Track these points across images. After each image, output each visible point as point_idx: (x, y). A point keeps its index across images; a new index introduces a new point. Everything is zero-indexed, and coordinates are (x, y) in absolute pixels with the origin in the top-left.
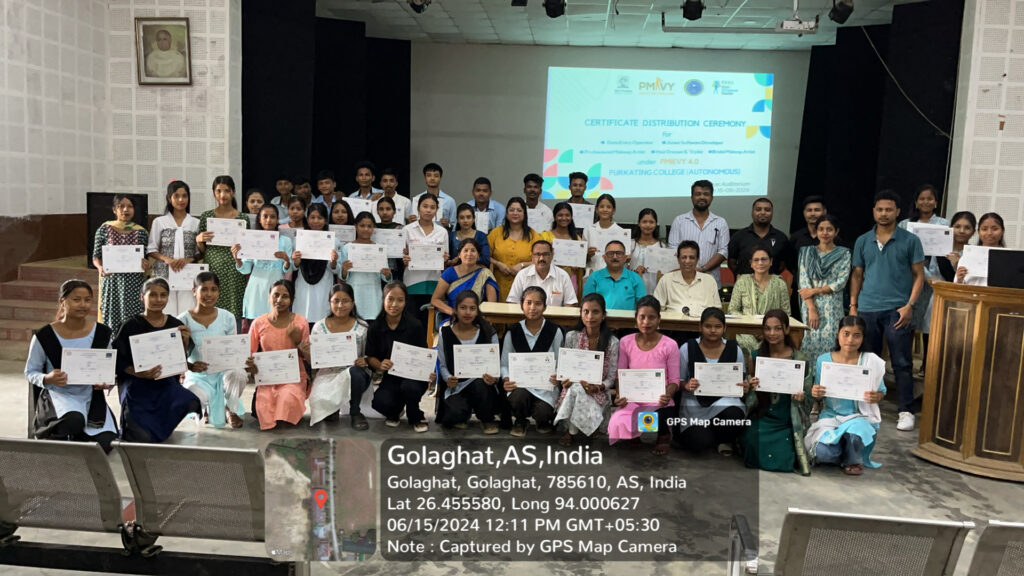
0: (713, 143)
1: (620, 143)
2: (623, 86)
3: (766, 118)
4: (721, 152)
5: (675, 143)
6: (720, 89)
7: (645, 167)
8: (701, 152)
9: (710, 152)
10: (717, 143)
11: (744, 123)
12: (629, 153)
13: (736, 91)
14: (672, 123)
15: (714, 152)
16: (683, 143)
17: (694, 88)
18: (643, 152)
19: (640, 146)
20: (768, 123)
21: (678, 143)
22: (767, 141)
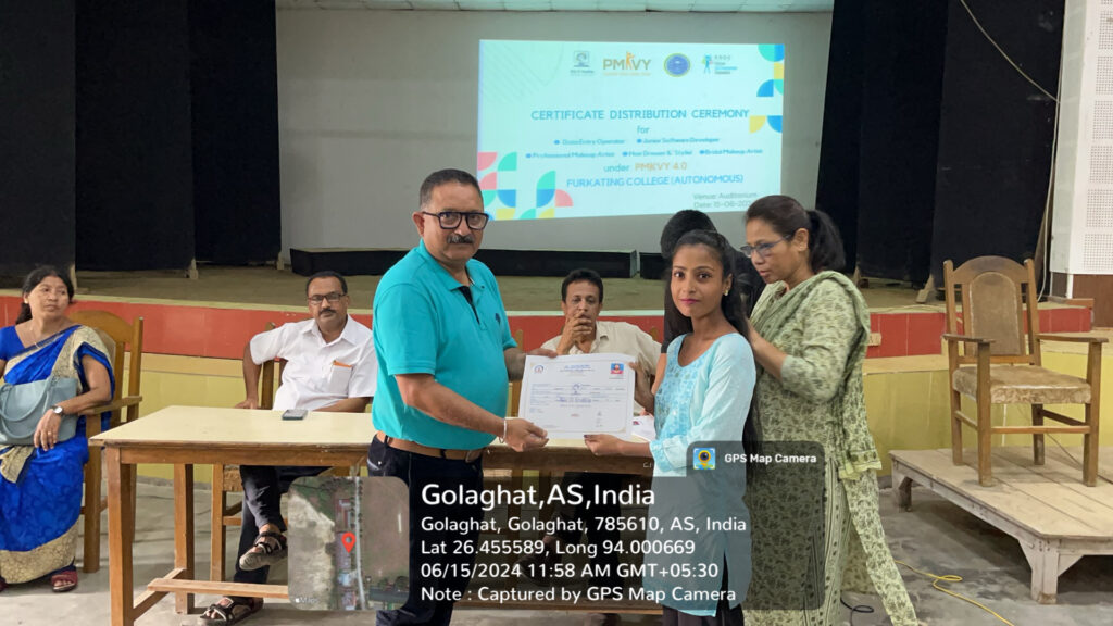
0: (707, 140)
1: (581, 142)
2: (582, 65)
3: (776, 105)
4: (716, 152)
5: (654, 142)
6: (712, 67)
7: (615, 175)
8: (688, 153)
9: (702, 152)
10: (711, 141)
11: (746, 112)
12: (593, 156)
13: (735, 68)
14: (649, 114)
15: (708, 152)
16: (665, 141)
17: (678, 66)
18: (612, 155)
19: (607, 145)
20: (779, 111)
21: (659, 141)
22: (779, 136)
